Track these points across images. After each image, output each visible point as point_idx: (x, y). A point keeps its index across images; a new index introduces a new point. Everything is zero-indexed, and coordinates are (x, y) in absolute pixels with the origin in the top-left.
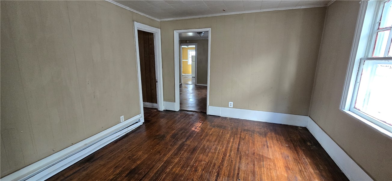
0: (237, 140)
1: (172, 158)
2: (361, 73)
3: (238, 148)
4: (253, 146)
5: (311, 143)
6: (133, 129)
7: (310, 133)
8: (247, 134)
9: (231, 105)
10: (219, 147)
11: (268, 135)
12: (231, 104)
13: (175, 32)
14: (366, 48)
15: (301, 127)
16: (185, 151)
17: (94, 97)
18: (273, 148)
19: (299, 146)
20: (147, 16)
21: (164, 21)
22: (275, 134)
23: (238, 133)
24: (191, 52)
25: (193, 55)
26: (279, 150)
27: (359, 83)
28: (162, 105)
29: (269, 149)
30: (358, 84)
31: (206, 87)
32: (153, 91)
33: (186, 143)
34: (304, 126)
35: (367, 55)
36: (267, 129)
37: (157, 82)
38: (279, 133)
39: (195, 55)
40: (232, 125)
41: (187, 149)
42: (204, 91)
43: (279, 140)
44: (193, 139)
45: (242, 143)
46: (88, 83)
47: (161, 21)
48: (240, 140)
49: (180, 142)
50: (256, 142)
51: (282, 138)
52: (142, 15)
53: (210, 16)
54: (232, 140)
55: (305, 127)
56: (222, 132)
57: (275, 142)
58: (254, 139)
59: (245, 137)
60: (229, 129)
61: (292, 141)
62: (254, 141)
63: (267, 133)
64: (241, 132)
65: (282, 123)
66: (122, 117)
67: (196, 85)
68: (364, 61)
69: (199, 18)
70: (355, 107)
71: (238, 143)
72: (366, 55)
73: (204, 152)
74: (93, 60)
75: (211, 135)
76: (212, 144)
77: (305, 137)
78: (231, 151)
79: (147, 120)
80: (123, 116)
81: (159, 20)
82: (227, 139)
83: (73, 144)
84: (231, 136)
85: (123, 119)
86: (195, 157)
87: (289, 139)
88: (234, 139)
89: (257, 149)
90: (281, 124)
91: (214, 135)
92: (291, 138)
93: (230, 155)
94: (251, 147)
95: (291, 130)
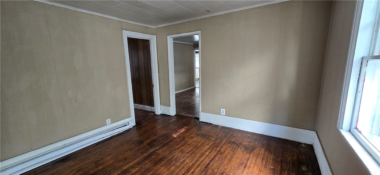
0: (213, 154)
1: (132, 167)
2: (363, 79)
3: (208, 164)
4: (228, 164)
5: (308, 167)
6: (120, 132)
7: (314, 153)
8: (230, 147)
9: (223, 113)
10: (187, 161)
11: (255, 151)
12: (223, 111)
13: (168, 37)
14: (371, 42)
15: (305, 144)
16: (151, 161)
17: (76, 102)
18: (251, 169)
19: (289, 170)
20: (139, 24)
21: (159, 27)
22: (265, 150)
23: (219, 146)
26: (257, 172)
27: (361, 93)
28: (159, 109)
29: (246, 169)
30: (359, 95)
33: (157, 152)
34: (309, 143)
35: (373, 52)
36: (258, 143)
37: (153, 86)
38: (271, 150)
40: (220, 135)
41: (154, 158)
43: (265, 158)
44: (167, 148)
45: (217, 158)
46: (69, 89)
47: (156, 28)
48: (217, 154)
49: (152, 150)
50: (234, 159)
51: (271, 157)
52: (133, 23)
53: (199, 18)
54: (207, 153)
55: (311, 145)
56: (202, 143)
57: (259, 160)
58: (234, 155)
59: (225, 151)
60: (213, 140)
61: (281, 162)
62: (233, 157)
63: (256, 148)
64: (225, 144)
65: (282, 137)
66: (108, 121)
68: (367, 61)
69: (189, 21)
70: (357, 127)
71: (212, 157)
72: (371, 52)
73: (169, 165)
74: (75, 68)
75: (189, 145)
76: (183, 155)
77: (304, 158)
78: (198, 167)
79: (138, 123)
80: (109, 119)
81: (154, 27)
82: (204, 151)
83: (51, 144)
84: (209, 149)
85: (110, 122)
86: (155, 170)
87: (279, 159)
88: (210, 152)
89: (230, 168)
90: (280, 139)
91: (192, 145)
92: (283, 158)
93: (194, 171)
94: (225, 165)
95: (289, 147)
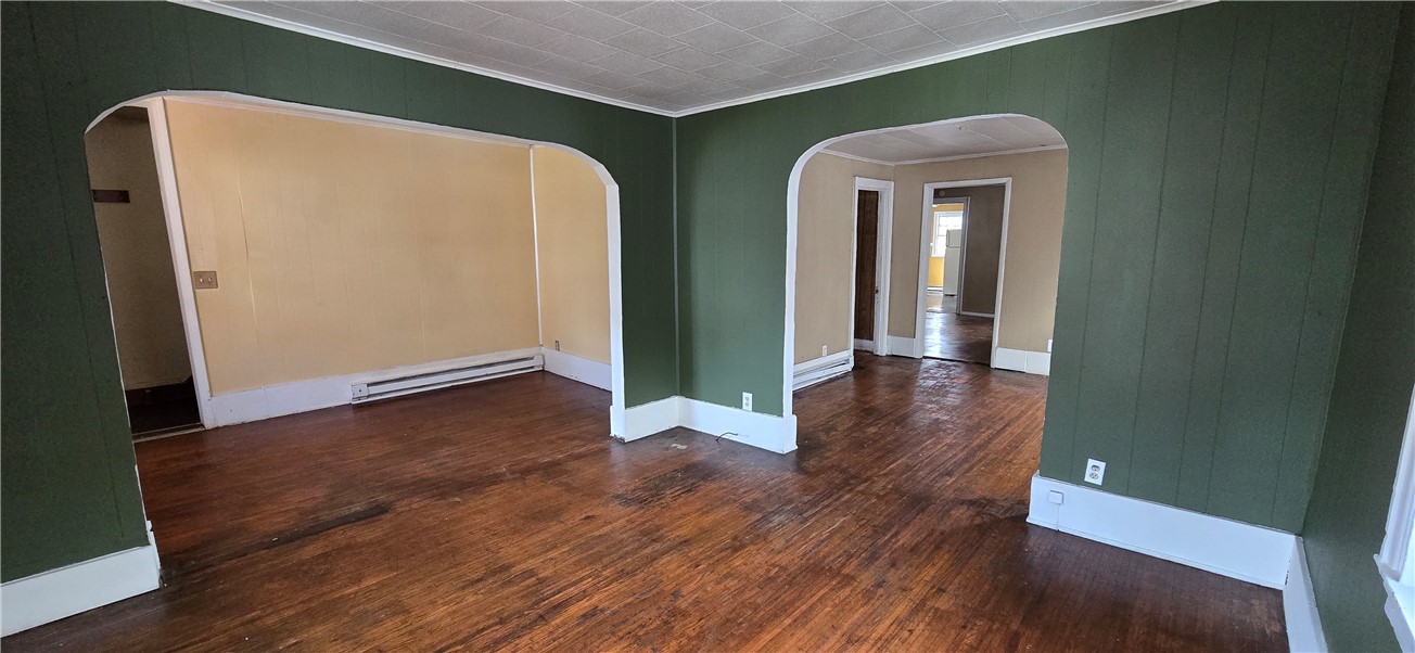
13: (926, 187)
21: (904, 165)
24: (949, 222)
25: (951, 228)
28: (884, 344)
31: (991, 321)
32: (863, 312)
37: (877, 291)
39: (960, 228)
42: (983, 329)
66: (825, 346)
67: (958, 315)
69: (985, 157)
79: (858, 363)
81: (893, 164)
85: (826, 351)
